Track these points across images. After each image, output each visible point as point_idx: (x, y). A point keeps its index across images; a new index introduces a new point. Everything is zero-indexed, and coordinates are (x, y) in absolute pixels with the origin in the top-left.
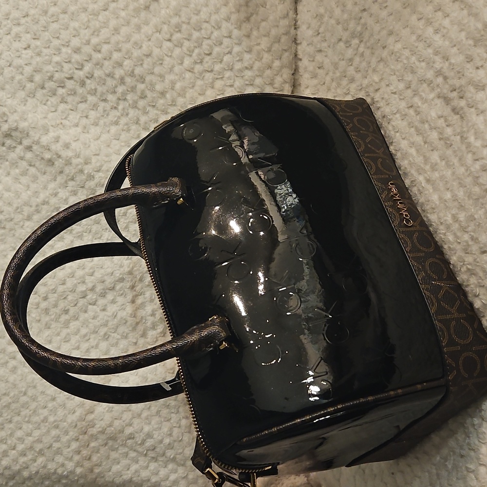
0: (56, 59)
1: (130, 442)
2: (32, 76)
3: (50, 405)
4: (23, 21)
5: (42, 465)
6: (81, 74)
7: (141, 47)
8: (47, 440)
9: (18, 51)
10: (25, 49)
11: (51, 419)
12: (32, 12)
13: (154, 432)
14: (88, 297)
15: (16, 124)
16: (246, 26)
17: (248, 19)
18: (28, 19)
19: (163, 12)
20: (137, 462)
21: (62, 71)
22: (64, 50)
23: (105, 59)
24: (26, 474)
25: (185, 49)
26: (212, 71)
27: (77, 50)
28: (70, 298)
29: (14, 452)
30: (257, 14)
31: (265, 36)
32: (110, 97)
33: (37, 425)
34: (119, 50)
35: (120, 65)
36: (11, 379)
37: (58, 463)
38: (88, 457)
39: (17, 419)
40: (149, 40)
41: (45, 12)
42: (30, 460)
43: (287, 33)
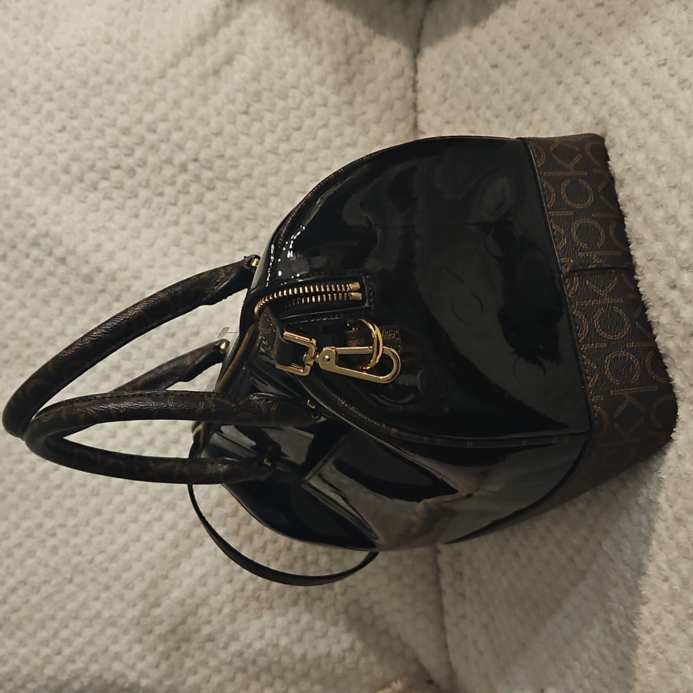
1: (209, 645)
2: (68, 166)
3: (104, 596)
4: (56, 95)
5: (97, 674)
6: (130, 161)
7: (208, 124)
8: (101, 641)
9: (50, 134)
10: (60, 131)
11: (106, 614)
12: (68, 83)
13: (241, 633)
15: (45, 228)
16: (347, 91)
17: (349, 81)
18: (63, 93)
19: (237, 77)
20: (220, 672)
21: (106, 158)
22: (109, 131)
23: (162, 141)
24: (76, 685)
25: (266, 123)
26: (301, 151)
27: (126, 131)
29: (59, 657)
30: (362, 73)
31: (372, 102)
32: (168, 190)
33: (88, 621)
34: (180, 129)
35: (181, 148)
36: (53, 561)
37: (116, 672)
38: (155, 664)
39: (61, 614)
40: (219, 114)
41: (85, 84)
42: (80, 669)
43: (402, 97)
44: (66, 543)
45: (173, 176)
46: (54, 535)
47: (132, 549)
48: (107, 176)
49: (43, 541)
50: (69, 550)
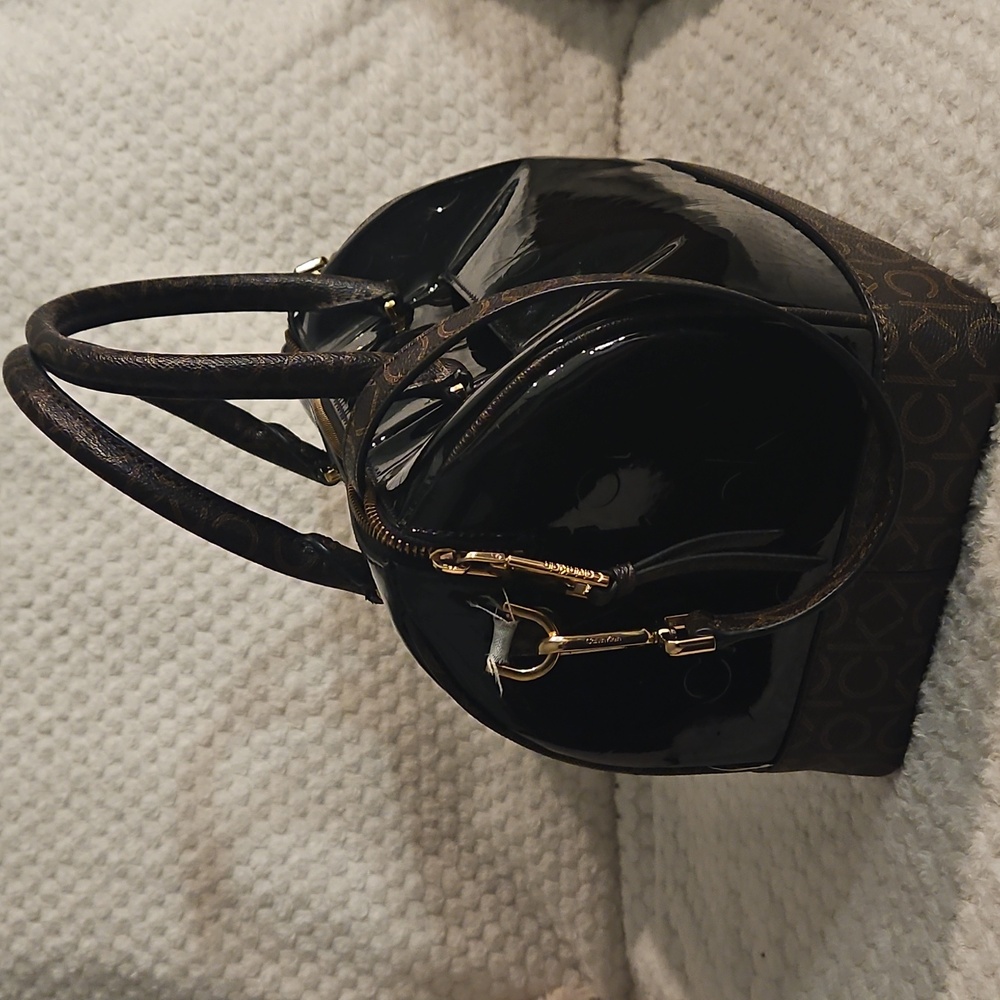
0: (172, 166)
1: (264, 913)
2: (127, 196)
3: (114, 829)
4: (120, 102)
5: (90, 955)
6: (215, 193)
7: (327, 146)
8: (103, 901)
9: (106, 153)
10: (120, 150)
11: (114, 857)
12: (138, 86)
13: (313, 896)
14: (196, 615)
16: (523, 115)
17: (527, 102)
18: (130, 99)
19: (372, 88)
20: (276, 960)
21: (180, 188)
22: (187, 151)
23: (260, 167)
24: (57, 973)
25: (406, 150)
27: (211, 152)
28: (162, 615)
29: (36, 926)
30: (545, 95)
31: (557, 131)
32: (264, 236)
33: (86, 868)
34: (286, 152)
35: (286, 177)
36: (42, 773)
37: (120, 952)
38: (179, 942)
39: (47, 856)
40: (344, 134)
41: (161, 87)
42: (67, 944)
43: (599, 128)
44: (66, 745)
45: (272, 216)
46: (49, 732)
47: (162, 758)
48: (178, 212)
49: (33, 741)
50: (69, 756)
